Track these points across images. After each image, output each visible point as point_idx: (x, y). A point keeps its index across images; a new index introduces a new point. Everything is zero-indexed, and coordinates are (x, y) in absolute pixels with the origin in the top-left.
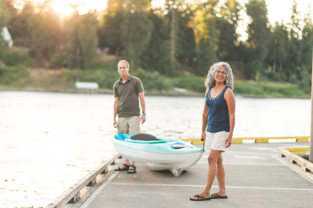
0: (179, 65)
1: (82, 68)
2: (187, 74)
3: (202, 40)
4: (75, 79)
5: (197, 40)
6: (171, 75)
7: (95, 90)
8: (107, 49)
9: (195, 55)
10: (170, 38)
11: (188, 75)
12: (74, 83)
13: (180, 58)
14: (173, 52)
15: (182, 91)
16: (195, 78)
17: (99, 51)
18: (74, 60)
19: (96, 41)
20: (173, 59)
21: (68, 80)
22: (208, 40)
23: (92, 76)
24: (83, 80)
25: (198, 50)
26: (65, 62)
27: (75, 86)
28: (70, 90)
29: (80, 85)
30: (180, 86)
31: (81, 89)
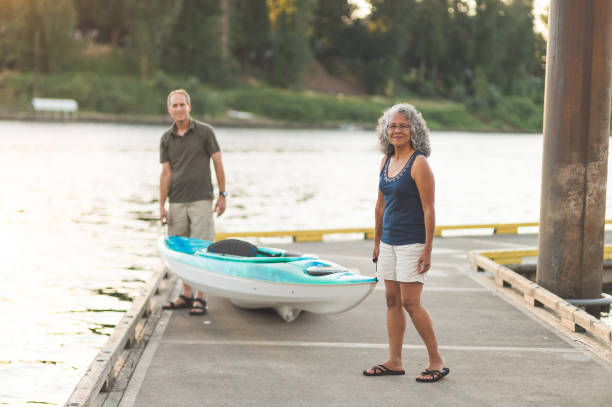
0: (236, 64)
1: (45, 70)
2: (253, 82)
3: (282, 16)
4: (31, 91)
5: (273, 16)
6: (221, 84)
7: (71, 113)
8: (94, 33)
9: (268, 45)
10: (219, 12)
11: (255, 84)
12: (30, 100)
13: (239, 52)
14: (225, 39)
15: (243, 115)
16: (268, 90)
17: (78, 35)
18: (29, 55)
19: (74, 17)
20: (225, 53)
21: (17, 94)
22: (293, 16)
23: (66, 86)
24: (47, 94)
25: (273, 35)
26: (10, 57)
27: (33, 107)
28: (22, 114)
29: (41, 104)
30: (240, 106)
31: (43, 112)
